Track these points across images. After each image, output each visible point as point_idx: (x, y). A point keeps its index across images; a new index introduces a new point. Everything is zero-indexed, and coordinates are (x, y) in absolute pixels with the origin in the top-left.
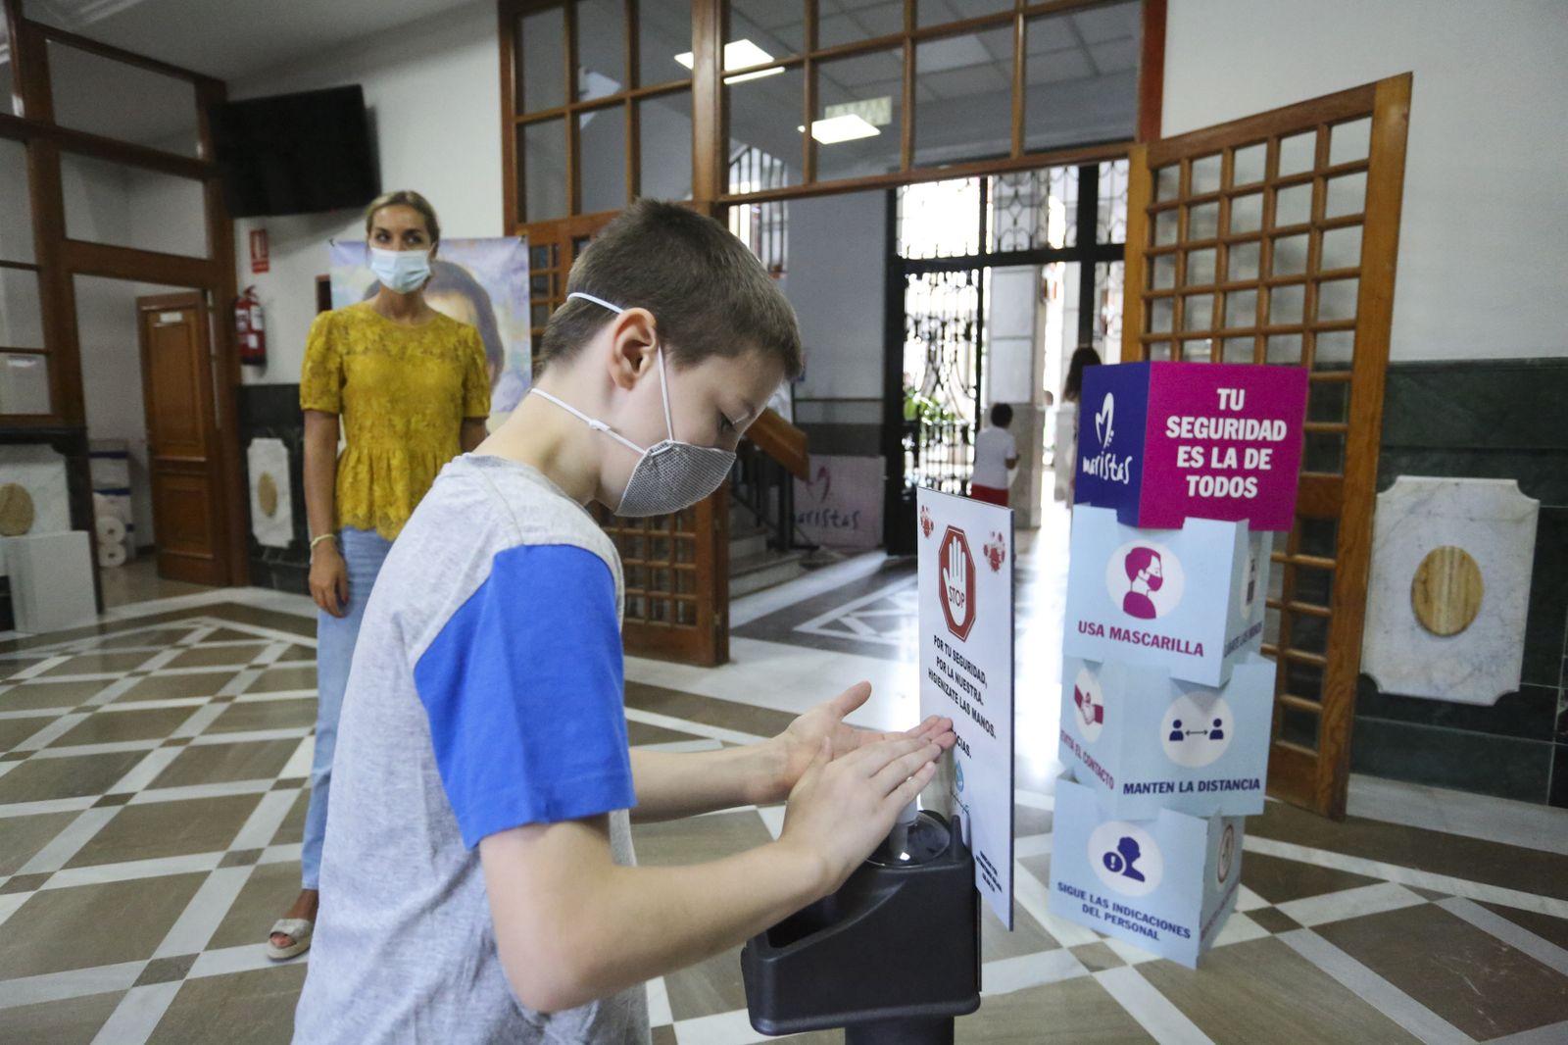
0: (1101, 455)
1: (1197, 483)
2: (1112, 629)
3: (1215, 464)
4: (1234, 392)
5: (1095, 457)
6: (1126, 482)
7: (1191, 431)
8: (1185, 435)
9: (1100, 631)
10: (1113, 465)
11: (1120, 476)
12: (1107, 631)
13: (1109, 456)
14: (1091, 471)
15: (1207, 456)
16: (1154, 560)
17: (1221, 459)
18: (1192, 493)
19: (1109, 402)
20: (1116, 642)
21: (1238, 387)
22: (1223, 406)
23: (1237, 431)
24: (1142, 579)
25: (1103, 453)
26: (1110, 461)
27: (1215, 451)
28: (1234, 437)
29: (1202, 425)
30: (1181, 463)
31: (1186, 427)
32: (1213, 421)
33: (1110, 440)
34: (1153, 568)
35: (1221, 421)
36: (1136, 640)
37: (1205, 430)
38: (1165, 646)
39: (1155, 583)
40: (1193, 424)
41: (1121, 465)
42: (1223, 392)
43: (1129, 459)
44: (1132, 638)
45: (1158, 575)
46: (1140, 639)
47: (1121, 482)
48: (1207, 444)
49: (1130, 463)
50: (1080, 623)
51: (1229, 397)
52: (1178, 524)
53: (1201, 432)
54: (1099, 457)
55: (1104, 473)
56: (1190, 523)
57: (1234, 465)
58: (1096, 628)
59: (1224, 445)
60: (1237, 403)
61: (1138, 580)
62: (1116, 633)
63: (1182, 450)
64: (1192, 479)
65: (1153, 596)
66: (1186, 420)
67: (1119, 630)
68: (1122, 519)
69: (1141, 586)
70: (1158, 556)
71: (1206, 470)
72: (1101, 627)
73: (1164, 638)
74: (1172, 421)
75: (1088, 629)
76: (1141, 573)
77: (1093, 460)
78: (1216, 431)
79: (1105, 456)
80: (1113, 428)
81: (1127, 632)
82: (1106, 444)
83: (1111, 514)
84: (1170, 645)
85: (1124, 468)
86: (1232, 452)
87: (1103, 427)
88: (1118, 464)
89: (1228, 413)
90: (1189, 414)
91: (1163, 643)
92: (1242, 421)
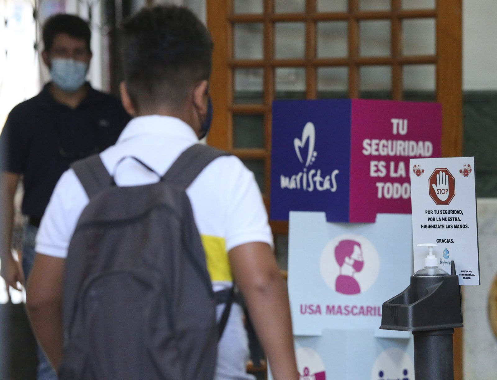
0: (303, 172)
1: (383, 188)
2: (328, 307)
3: (393, 174)
4: (401, 121)
5: (297, 174)
6: (334, 189)
7: (377, 150)
8: (375, 153)
9: (318, 310)
10: (318, 179)
11: (327, 185)
12: (324, 309)
13: (312, 172)
14: (292, 186)
15: (387, 168)
16: (356, 248)
17: (396, 171)
18: (380, 195)
19: (309, 130)
20: (332, 317)
21: (403, 118)
22: (395, 132)
23: (404, 149)
24: (348, 264)
25: (305, 170)
26: (314, 175)
27: (392, 164)
28: (403, 154)
29: (384, 146)
30: (373, 174)
31: (374, 147)
32: (390, 142)
33: (313, 159)
34: (356, 255)
35: (394, 142)
36: (346, 312)
37: (385, 149)
38: (369, 313)
39: (358, 266)
40: (377, 145)
41: (328, 178)
42: (395, 121)
43: (336, 172)
44: (344, 311)
45: (360, 260)
46: (349, 311)
47: (328, 191)
48: (387, 159)
49: (337, 176)
50: (301, 306)
51: (398, 124)
52: (371, 220)
53: (383, 151)
54: (300, 174)
55: (308, 185)
56: (381, 218)
57: (404, 175)
58: (314, 308)
59: (397, 159)
60: (403, 129)
61: (345, 266)
62: (330, 310)
63: (373, 163)
64: (380, 185)
65: (358, 277)
66: (375, 142)
67: (333, 307)
68: (330, 219)
69: (348, 270)
70: (359, 245)
71: (387, 179)
72: (318, 307)
73: (368, 307)
74: (366, 142)
75: (308, 310)
76: (347, 259)
77: (293, 177)
78: (392, 150)
79: (308, 173)
80: (315, 149)
81: (340, 307)
82: (308, 162)
83: (321, 216)
84: (373, 312)
85: (330, 180)
86: (402, 165)
87: (304, 150)
88: (323, 176)
89: (399, 137)
90: (376, 138)
91: (368, 311)
92: (407, 142)
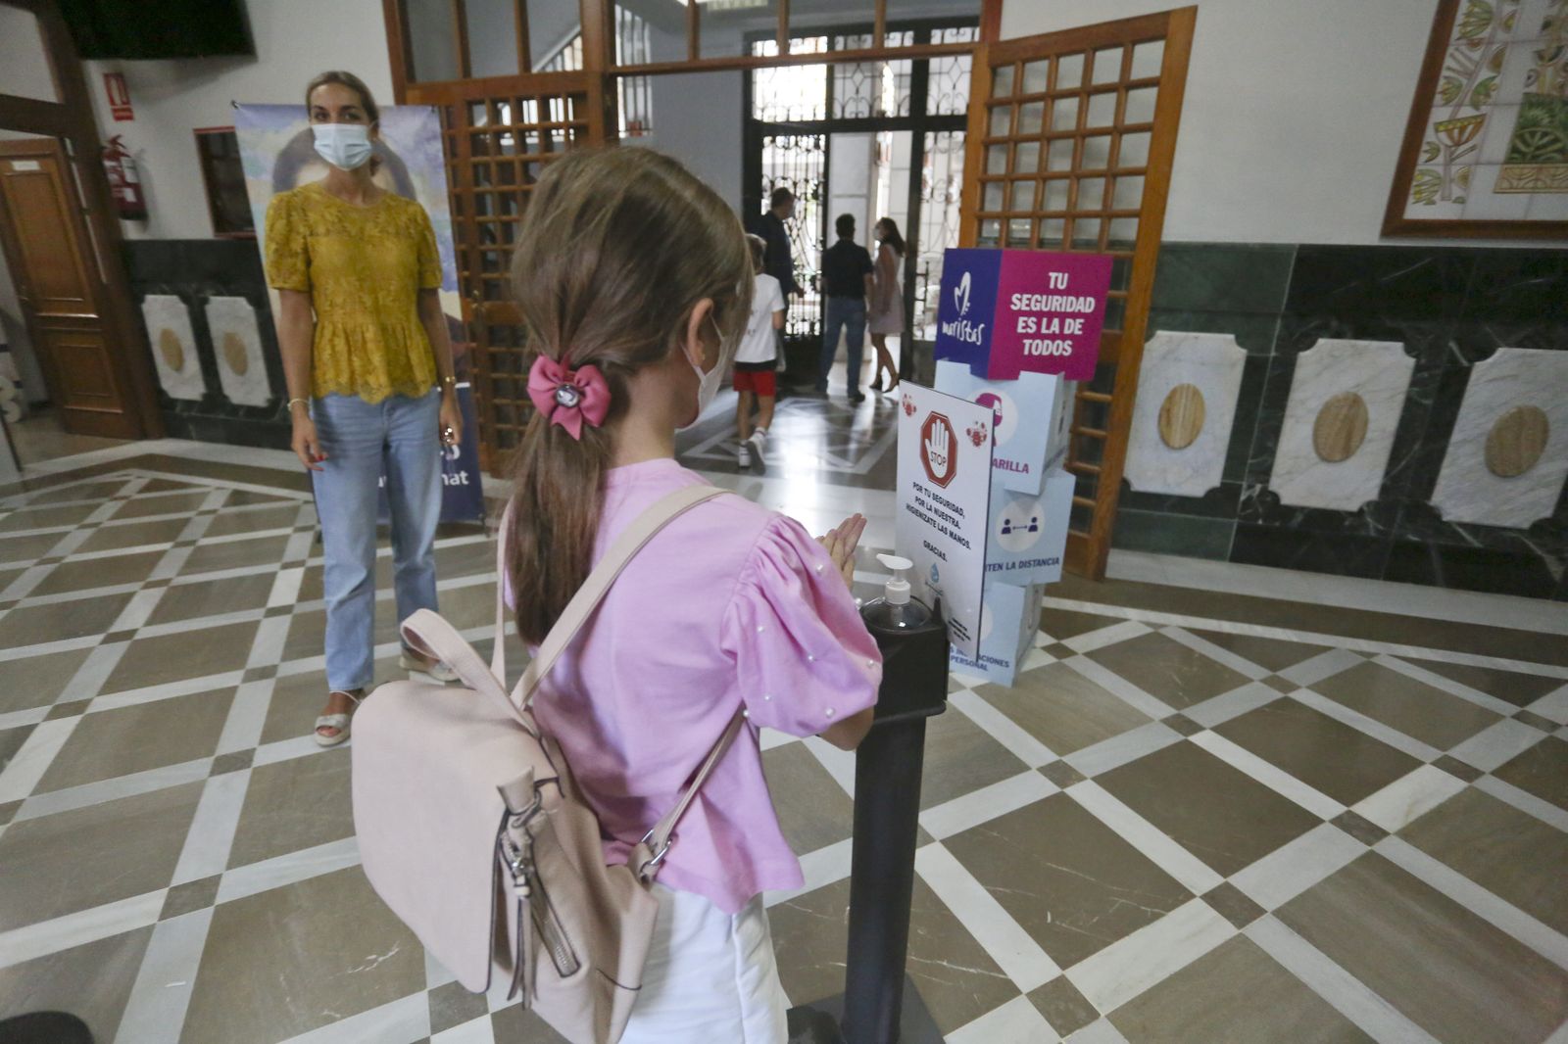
0: (958, 321)
1: (1031, 345)
3: (1044, 331)
4: (1060, 275)
5: (954, 322)
6: (979, 343)
7: (1028, 305)
8: (1024, 308)
10: (968, 330)
11: (974, 339)
13: (965, 322)
14: (950, 333)
15: (1039, 324)
16: (996, 403)
17: (1048, 327)
18: (1026, 352)
19: (966, 280)
21: (1064, 272)
22: (1052, 286)
23: (1061, 305)
25: (960, 319)
26: (966, 326)
27: (1045, 321)
28: (1058, 309)
29: (1037, 301)
30: (1020, 330)
31: (1025, 302)
32: (1045, 297)
33: (967, 310)
34: (996, 409)
35: (1050, 297)
37: (1038, 304)
38: (1002, 466)
39: (997, 419)
40: (1029, 299)
41: (975, 330)
42: (1053, 275)
43: (982, 326)
45: (999, 414)
47: (974, 343)
48: (1039, 315)
49: (983, 329)
51: (1057, 278)
52: (1014, 376)
53: (1036, 306)
54: (956, 323)
55: (961, 336)
56: (1024, 375)
57: (1057, 332)
59: (1051, 315)
60: (1062, 283)
63: (1022, 319)
64: (1027, 342)
66: (1026, 296)
68: (974, 372)
70: (999, 399)
71: (1038, 335)
73: (1001, 461)
74: (1015, 297)
77: (951, 325)
78: (1046, 306)
79: (961, 322)
80: (970, 300)
82: (963, 313)
83: (965, 368)
84: (1005, 466)
85: (977, 333)
86: (1056, 321)
87: (961, 299)
88: (972, 329)
89: (1057, 292)
90: (1027, 292)
91: (1000, 464)
92: (1065, 298)
